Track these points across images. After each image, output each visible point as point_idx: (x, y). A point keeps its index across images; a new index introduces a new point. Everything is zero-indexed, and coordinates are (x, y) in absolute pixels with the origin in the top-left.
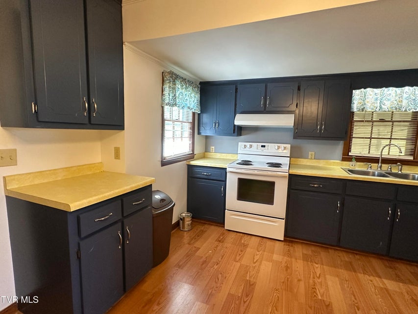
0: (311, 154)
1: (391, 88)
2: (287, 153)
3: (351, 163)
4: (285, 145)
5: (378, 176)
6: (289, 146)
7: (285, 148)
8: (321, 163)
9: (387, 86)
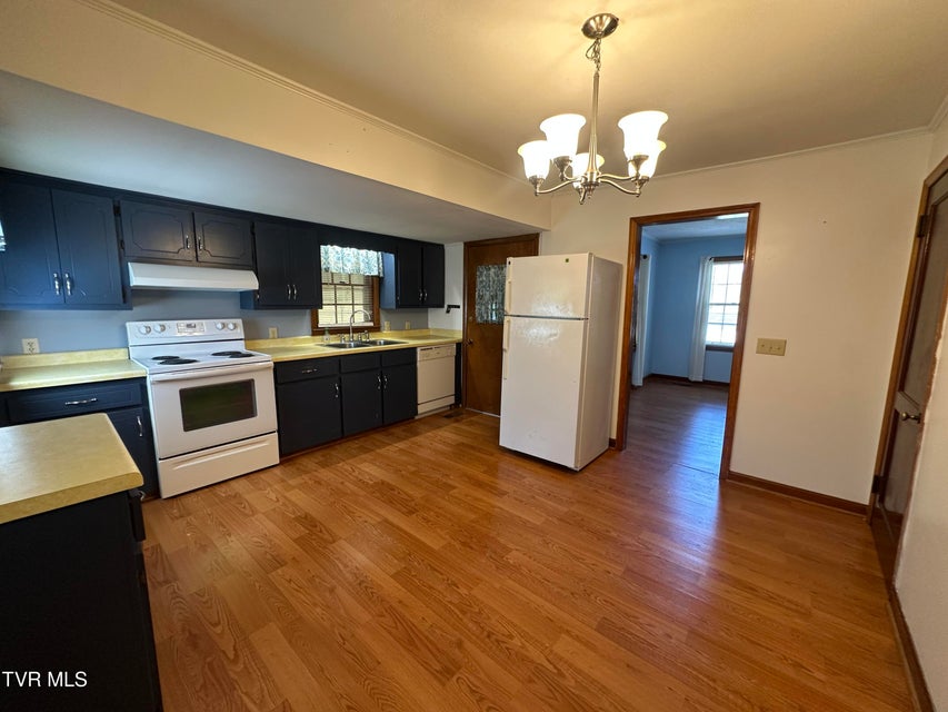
0: (272, 331)
1: (353, 249)
2: (240, 333)
3: (325, 337)
4: (234, 321)
5: (355, 346)
6: (239, 322)
7: (235, 326)
8: (289, 343)
9: (351, 246)
